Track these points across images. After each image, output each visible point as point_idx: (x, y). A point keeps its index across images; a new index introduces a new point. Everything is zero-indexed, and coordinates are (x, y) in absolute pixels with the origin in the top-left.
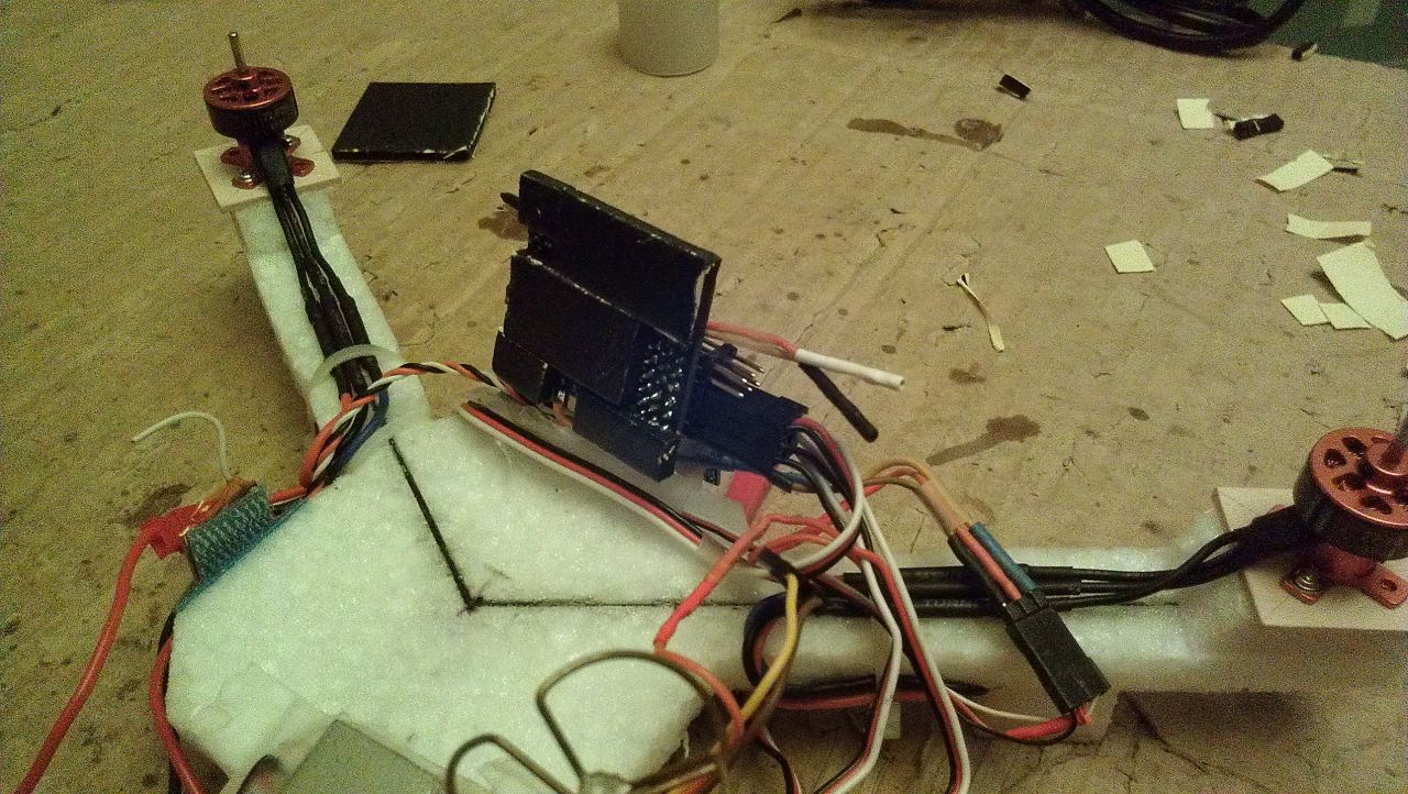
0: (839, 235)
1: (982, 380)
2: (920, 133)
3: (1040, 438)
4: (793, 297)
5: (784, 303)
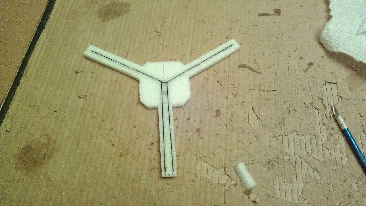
0: (271, 39)
1: (303, 58)
2: (270, 15)
3: (314, 65)
4: (272, 52)
5: (271, 53)
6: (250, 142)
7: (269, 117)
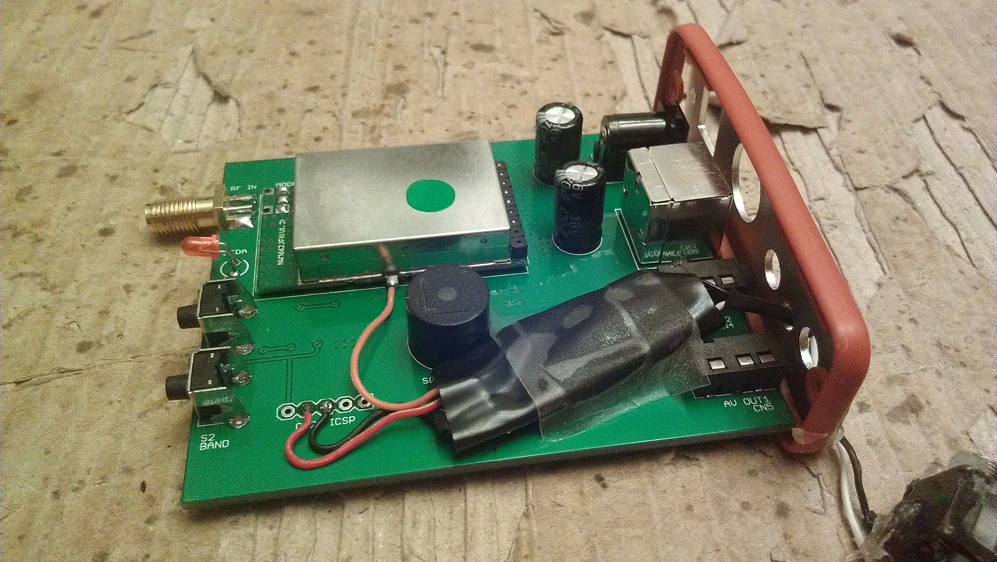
6: (100, 226)
7: (299, 84)
